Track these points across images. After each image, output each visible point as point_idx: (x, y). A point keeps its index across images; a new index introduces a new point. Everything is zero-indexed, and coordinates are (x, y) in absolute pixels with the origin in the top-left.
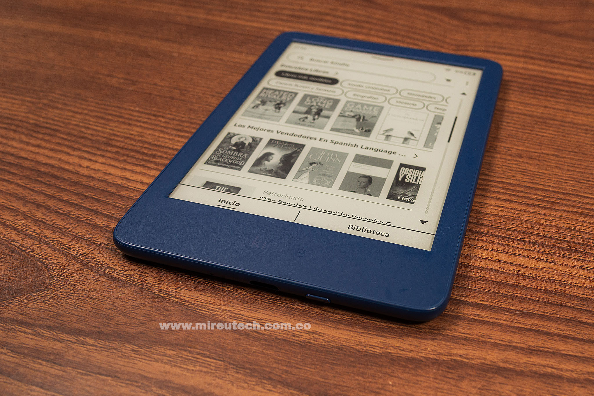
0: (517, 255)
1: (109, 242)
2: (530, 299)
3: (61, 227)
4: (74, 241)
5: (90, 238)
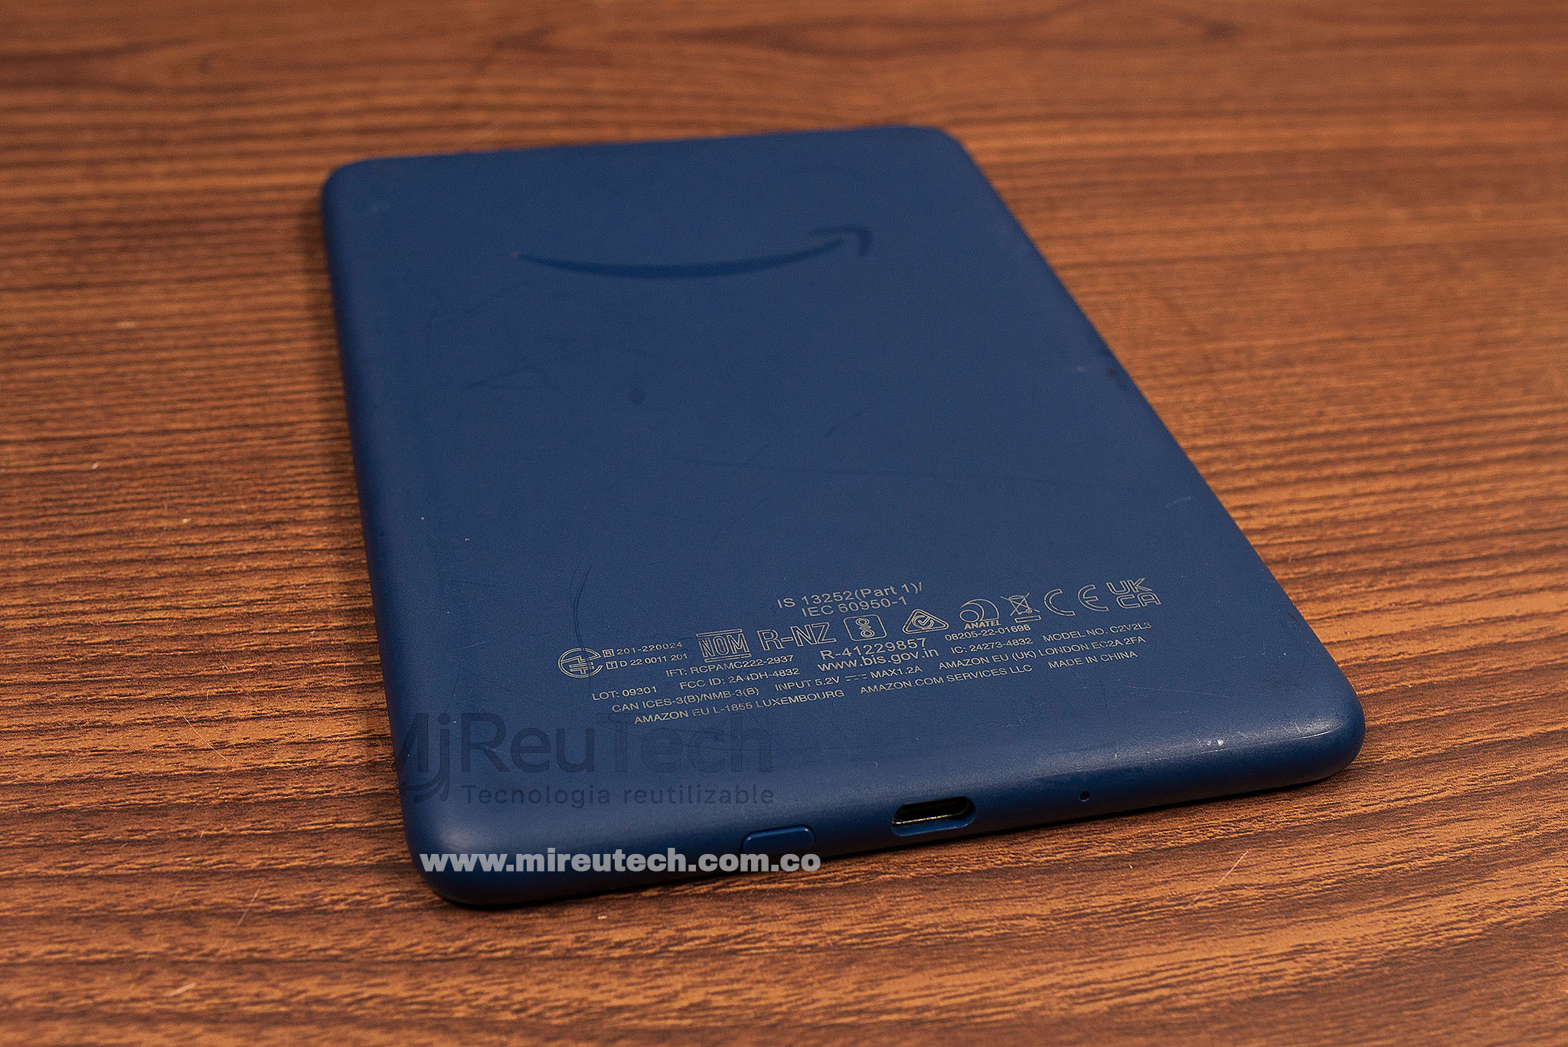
0: (1507, 595)
1: (535, 938)
3: (333, 952)
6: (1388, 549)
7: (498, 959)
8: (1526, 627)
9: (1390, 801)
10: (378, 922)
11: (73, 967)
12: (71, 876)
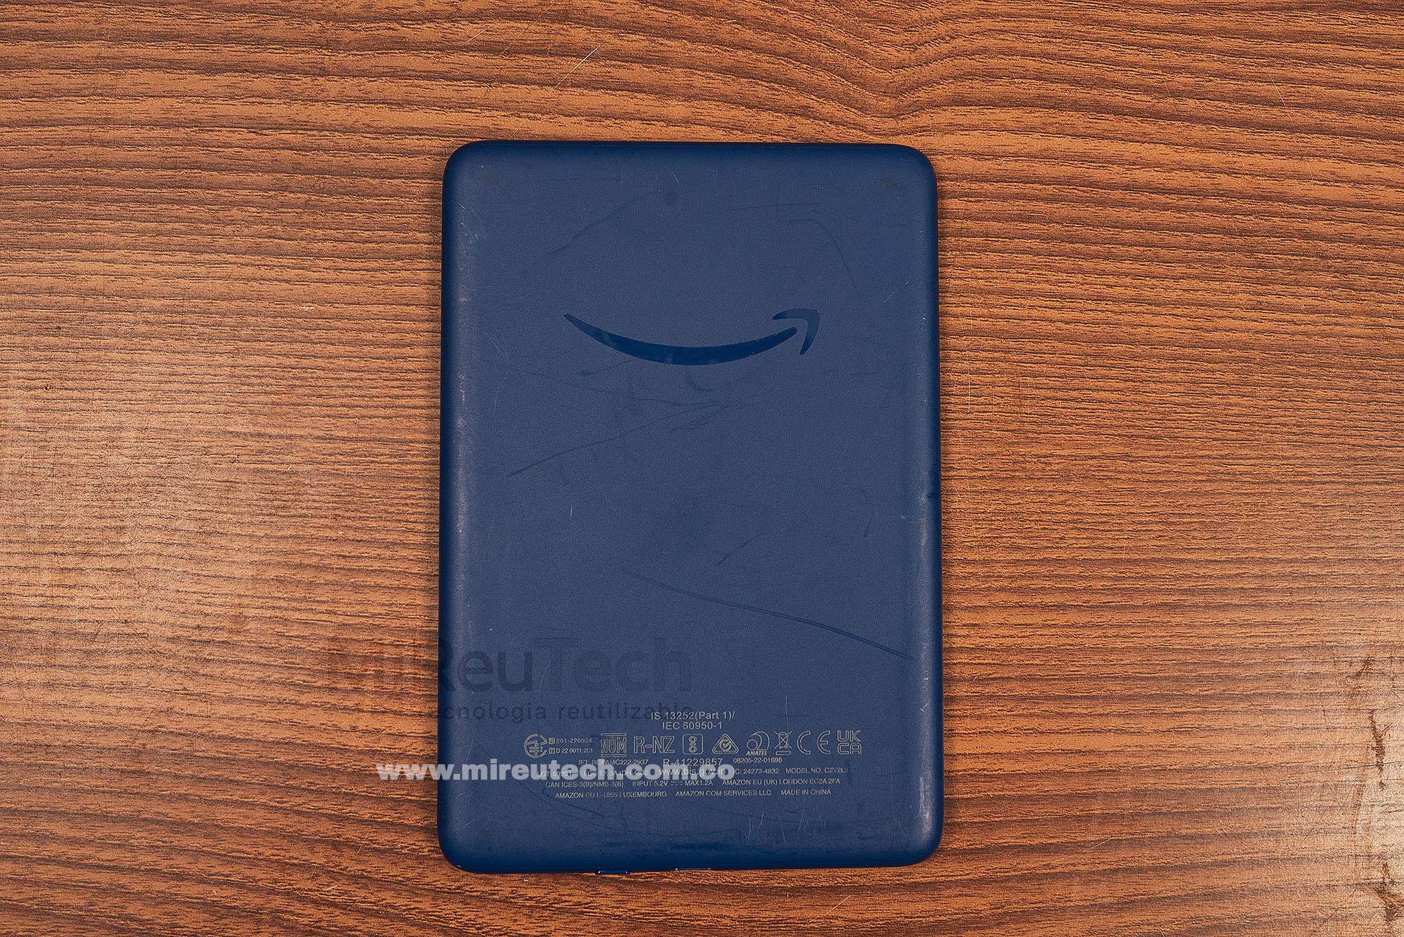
0: (1087, 732)
1: (492, 888)
2: (1113, 815)
3: (400, 879)
4: (439, 902)
5: (459, 888)
6: (1038, 679)
7: (474, 896)
8: (1082, 760)
9: (938, 876)
10: (421, 864)
11: (283, 866)
12: (281, 808)
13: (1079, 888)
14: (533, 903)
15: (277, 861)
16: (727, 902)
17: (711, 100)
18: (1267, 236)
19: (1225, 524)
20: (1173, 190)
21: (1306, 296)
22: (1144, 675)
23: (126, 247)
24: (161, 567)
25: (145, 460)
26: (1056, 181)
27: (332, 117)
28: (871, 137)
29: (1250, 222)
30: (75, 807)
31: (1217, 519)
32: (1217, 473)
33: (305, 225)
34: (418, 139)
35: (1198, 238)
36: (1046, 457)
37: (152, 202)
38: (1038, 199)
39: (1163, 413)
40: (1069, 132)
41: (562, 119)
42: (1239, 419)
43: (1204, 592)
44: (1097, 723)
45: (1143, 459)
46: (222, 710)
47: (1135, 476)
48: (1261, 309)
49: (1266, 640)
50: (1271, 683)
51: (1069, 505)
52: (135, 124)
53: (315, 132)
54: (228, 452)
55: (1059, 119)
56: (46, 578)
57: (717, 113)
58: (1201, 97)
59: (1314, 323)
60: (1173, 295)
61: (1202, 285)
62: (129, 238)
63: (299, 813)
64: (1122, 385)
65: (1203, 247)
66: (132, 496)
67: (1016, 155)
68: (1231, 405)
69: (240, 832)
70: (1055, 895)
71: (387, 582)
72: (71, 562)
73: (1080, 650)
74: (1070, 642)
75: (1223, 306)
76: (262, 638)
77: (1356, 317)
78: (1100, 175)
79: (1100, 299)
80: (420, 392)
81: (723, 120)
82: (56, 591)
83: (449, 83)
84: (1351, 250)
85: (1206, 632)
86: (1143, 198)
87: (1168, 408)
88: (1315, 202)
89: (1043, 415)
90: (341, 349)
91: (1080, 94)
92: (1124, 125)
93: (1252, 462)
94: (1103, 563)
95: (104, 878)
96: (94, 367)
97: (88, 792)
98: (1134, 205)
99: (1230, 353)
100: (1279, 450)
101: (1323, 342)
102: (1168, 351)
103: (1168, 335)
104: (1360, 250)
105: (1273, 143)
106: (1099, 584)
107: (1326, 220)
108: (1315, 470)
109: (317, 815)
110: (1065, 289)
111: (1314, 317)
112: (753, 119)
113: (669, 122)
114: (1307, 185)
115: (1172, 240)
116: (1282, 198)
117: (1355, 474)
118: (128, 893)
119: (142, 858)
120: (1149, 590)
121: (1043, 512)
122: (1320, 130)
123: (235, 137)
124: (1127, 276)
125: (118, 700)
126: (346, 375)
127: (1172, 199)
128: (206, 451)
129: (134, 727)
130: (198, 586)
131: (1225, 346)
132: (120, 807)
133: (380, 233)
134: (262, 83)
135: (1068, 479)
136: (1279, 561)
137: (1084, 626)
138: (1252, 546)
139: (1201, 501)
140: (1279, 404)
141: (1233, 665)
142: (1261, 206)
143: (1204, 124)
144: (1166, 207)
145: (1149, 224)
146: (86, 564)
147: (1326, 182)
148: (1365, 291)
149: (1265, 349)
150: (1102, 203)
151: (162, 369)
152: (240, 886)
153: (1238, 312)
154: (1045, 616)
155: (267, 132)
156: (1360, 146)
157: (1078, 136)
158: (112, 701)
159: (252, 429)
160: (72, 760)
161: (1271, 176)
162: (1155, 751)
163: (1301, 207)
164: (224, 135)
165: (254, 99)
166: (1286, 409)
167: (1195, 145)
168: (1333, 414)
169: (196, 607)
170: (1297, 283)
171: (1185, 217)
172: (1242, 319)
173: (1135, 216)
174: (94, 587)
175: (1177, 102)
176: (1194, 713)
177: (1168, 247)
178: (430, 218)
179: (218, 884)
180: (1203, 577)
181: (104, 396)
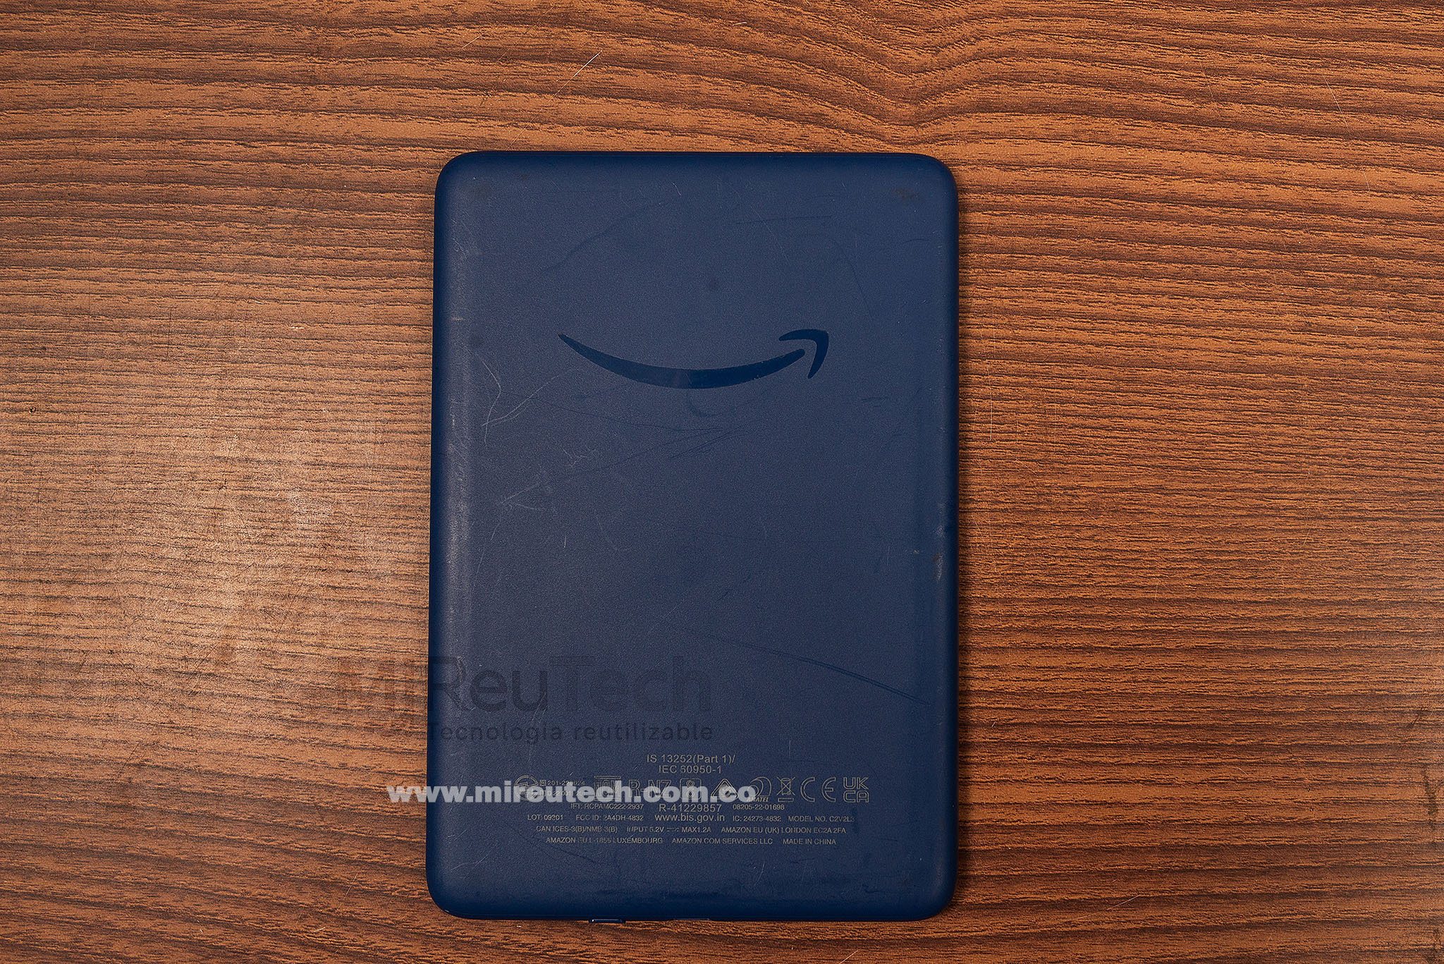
6: (1062, 726)
7: (466, 942)
8: (1108, 812)
9: (951, 932)
11: (270, 906)
12: (269, 846)
13: (1103, 948)
14: (526, 950)
15: (264, 901)
16: (728, 954)
17: (719, 108)
18: (1318, 252)
19: (1267, 562)
20: (1214, 202)
21: (1360, 318)
22: (1176, 723)
23: (113, 264)
24: (148, 596)
25: (131, 486)
26: (1088, 193)
27: (322, 128)
28: (889, 146)
29: (1300, 237)
30: (60, 842)
31: (1259, 558)
32: (1258, 507)
33: (295, 241)
34: (411, 151)
35: (1242, 254)
36: (1072, 489)
37: (139, 217)
38: (1068, 212)
39: (1201, 443)
40: (1102, 140)
41: (562, 128)
42: (1284, 450)
43: (1243, 635)
44: (1125, 773)
45: (1178, 491)
46: (209, 744)
47: (1169, 510)
48: (1310, 331)
49: (1309, 688)
50: (1315, 734)
51: (1098, 541)
52: (122, 136)
53: (305, 144)
54: (215, 477)
55: (1093, 126)
56: (31, 606)
57: (725, 121)
58: (1247, 100)
59: (1368, 347)
60: (1214, 316)
61: (1246, 304)
62: (115, 255)
63: (287, 852)
64: (1156, 413)
65: (1248, 264)
66: (119, 523)
67: (1045, 165)
68: (1275, 434)
69: (228, 870)
70: (1077, 954)
71: (377, 615)
72: (56, 590)
73: (1108, 695)
74: (1097, 687)
75: (1268, 327)
76: (249, 670)
77: (1415, 340)
78: (1136, 186)
79: (1134, 319)
80: (413, 416)
81: (731, 129)
82: (41, 620)
83: (444, 91)
84: (1410, 267)
85: (1243, 677)
86: (1183, 211)
87: (1207, 437)
88: (1372, 215)
89: (1071, 444)
90: (332, 372)
91: (1115, 98)
92: (1163, 133)
93: (1297, 496)
94: (1134, 603)
95: (90, 914)
96: (79, 389)
97: (74, 826)
98: (1173, 218)
99: (1276, 378)
100: (1327, 483)
101: (1378, 366)
102: (1208, 376)
103: (1208, 359)
104: (1421, 267)
105: (1327, 151)
106: (1129, 626)
107: (1384, 234)
108: (1366, 505)
109: (305, 854)
110: (1096, 309)
111: (1368, 340)
112: (764, 128)
113: (674, 131)
114: (1363, 197)
115: (1213, 256)
116: (1336, 211)
117: (1410, 510)
118: (113, 930)
119: (128, 895)
120: (1182, 632)
121: (1069, 548)
122: (1379, 136)
123: (223, 150)
124: (1164, 295)
125: (104, 732)
126: (336, 398)
127: (1215, 212)
128: (193, 477)
129: (120, 761)
130: (185, 617)
131: (1270, 371)
132: (106, 842)
133: (372, 250)
134: (251, 93)
135: (1096, 512)
136: (1325, 603)
137: (1112, 670)
138: (1296, 586)
139: (1241, 538)
140: (1328, 434)
141: (1274, 714)
142: (1312, 219)
143: (1250, 131)
144: (1208, 221)
145: (1188, 239)
146: (73, 592)
147: (1384, 192)
148: (1426, 311)
149: (1313, 374)
150: (1138, 217)
151: (148, 391)
152: (227, 925)
153: (1284, 334)
154: (1069, 659)
155: (256, 144)
156: (1422, 154)
157: (1112, 144)
158: (97, 733)
159: (238, 453)
160: (58, 793)
161: (1323, 187)
162: (1187, 804)
163: (1356, 220)
164: (212, 147)
165: (242, 110)
166: (1336, 439)
167: (1241, 153)
168: (1388, 445)
169: (183, 638)
170: (1350, 303)
171: (1228, 232)
172: (1289, 341)
173: (1174, 230)
174: (79, 616)
175: (1221, 106)
176: (1231, 764)
177: (1208, 264)
178: (424, 234)
179: (204, 923)
180: (1241, 619)
181: (91, 419)
